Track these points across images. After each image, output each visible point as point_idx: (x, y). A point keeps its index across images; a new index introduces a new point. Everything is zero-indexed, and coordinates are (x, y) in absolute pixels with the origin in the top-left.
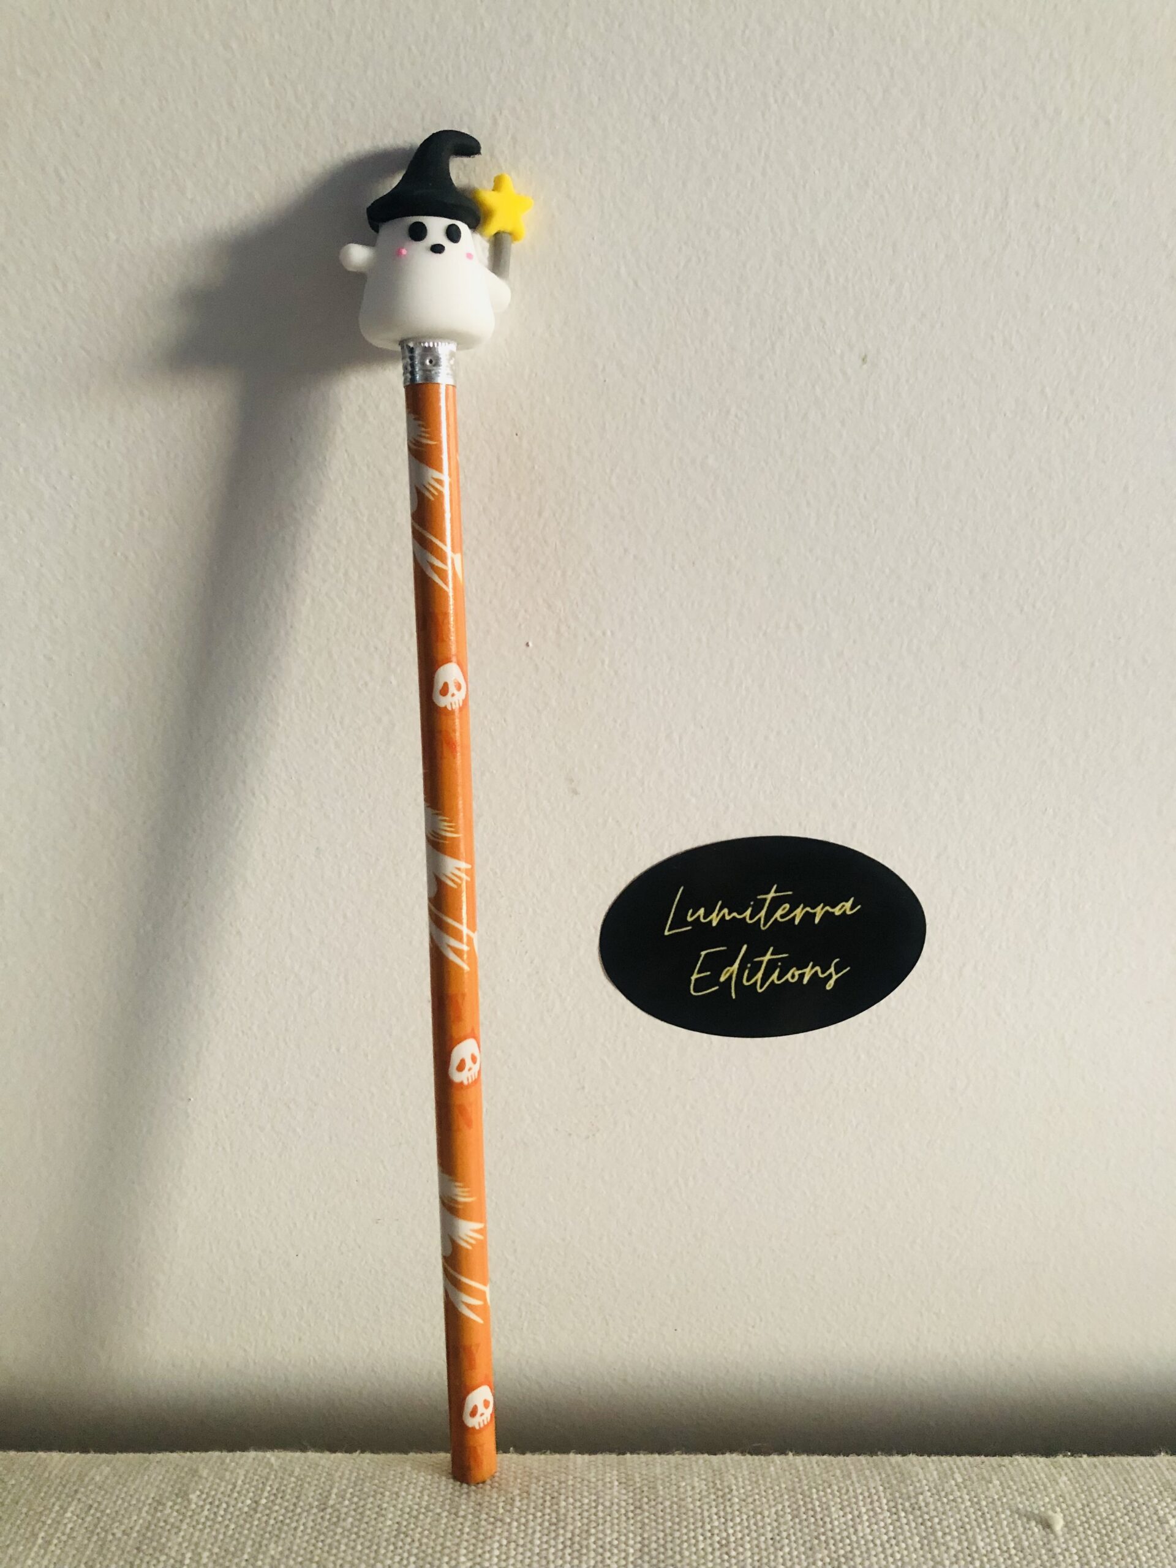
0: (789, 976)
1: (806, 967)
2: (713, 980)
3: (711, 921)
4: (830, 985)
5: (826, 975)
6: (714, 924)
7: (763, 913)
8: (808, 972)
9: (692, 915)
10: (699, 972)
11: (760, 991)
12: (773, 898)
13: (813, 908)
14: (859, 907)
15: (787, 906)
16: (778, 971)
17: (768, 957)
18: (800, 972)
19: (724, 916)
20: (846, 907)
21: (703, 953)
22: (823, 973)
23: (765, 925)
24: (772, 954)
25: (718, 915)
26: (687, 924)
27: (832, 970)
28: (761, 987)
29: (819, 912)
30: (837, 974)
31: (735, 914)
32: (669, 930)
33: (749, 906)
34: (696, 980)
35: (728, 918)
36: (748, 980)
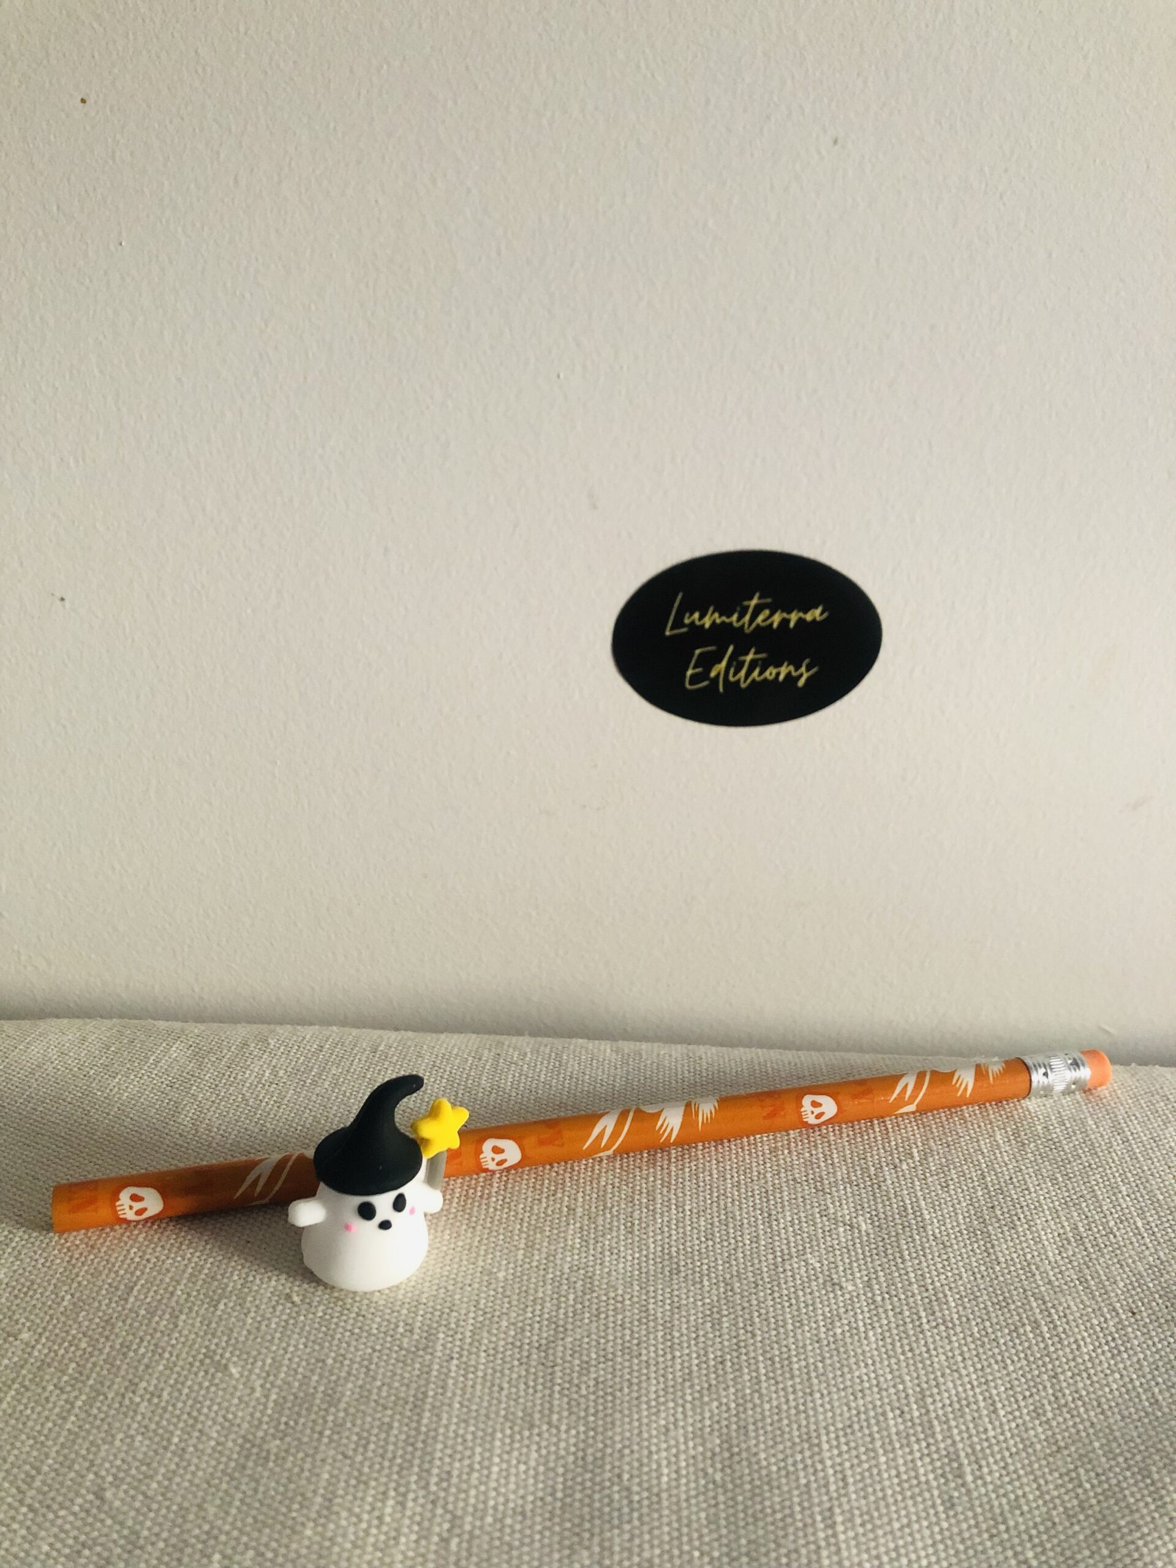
0: (767, 674)
1: (782, 666)
2: (704, 676)
3: (704, 624)
4: (801, 683)
5: (798, 673)
6: (707, 626)
7: (747, 618)
8: (784, 671)
9: (689, 619)
10: (694, 668)
11: (743, 686)
12: (756, 605)
13: (788, 614)
14: (827, 614)
15: (767, 612)
16: (758, 669)
17: (750, 656)
18: (777, 670)
19: (715, 619)
20: (816, 614)
21: (698, 652)
22: (796, 671)
23: (748, 629)
24: (754, 654)
25: (710, 618)
26: (683, 625)
28: (744, 683)
29: (794, 617)
30: (807, 672)
31: (724, 618)
33: (736, 611)
34: (692, 676)
36: (734, 676)
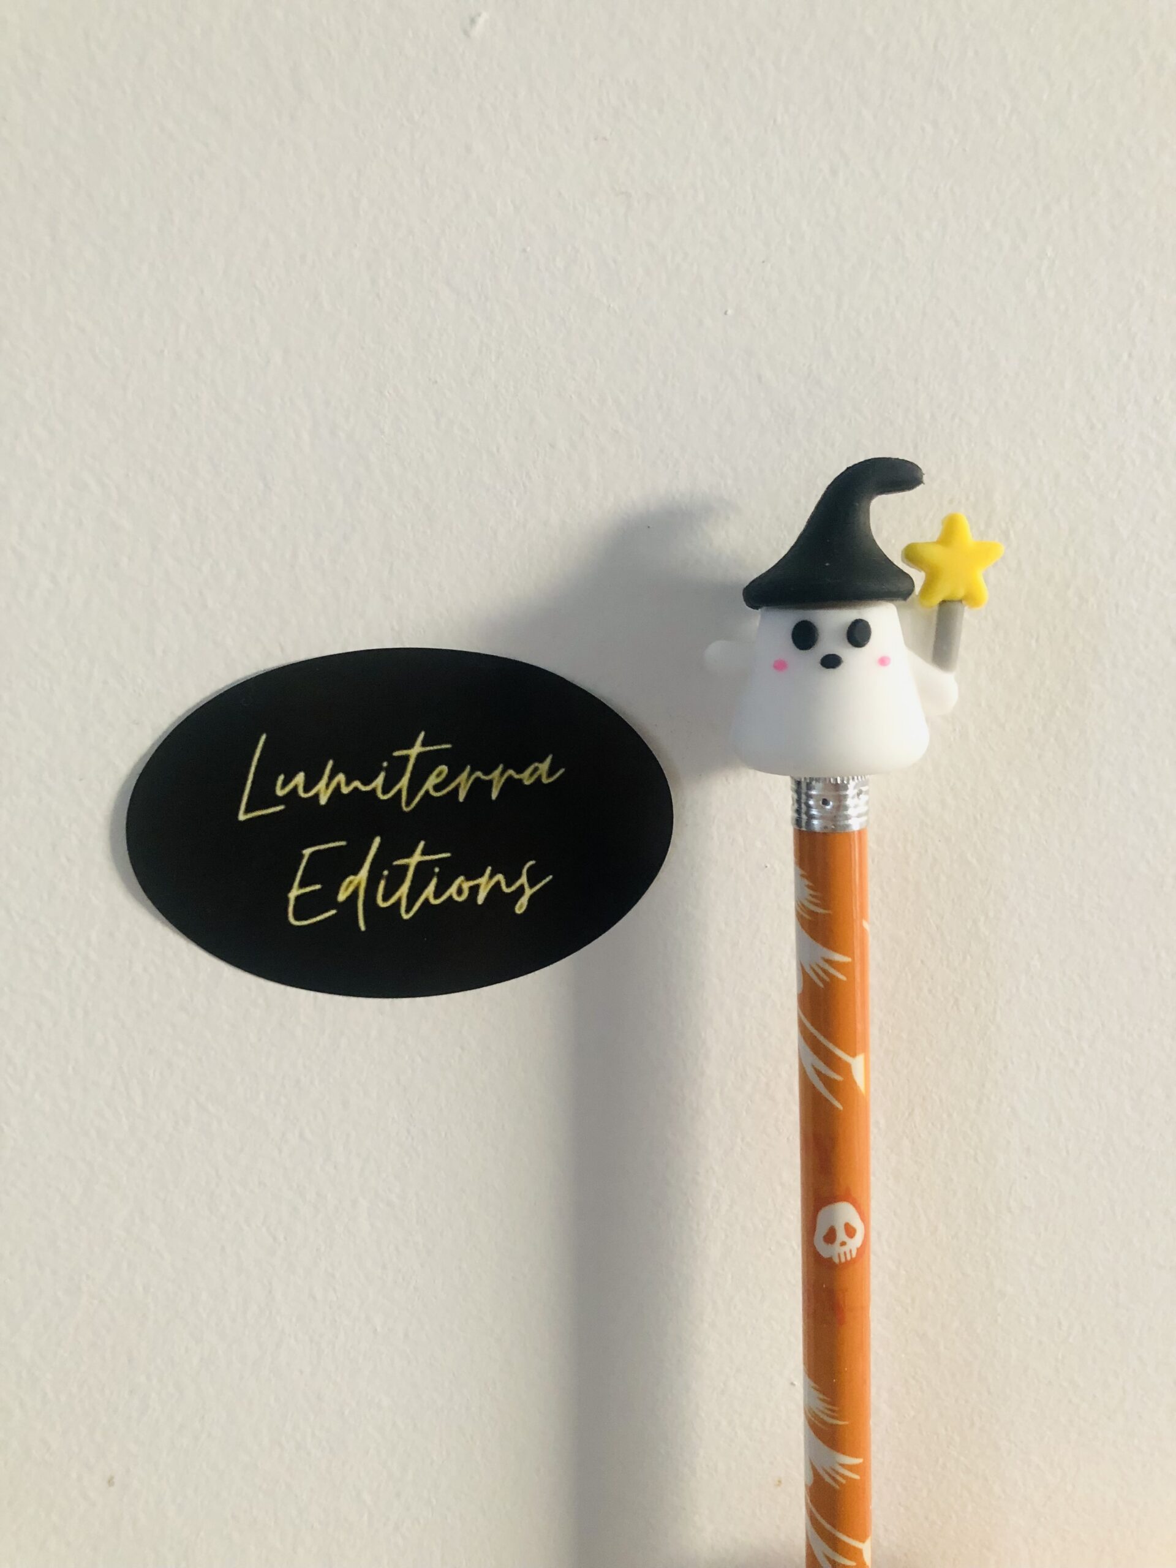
0: (452, 890)
1: (481, 875)
2: (326, 898)
3: (317, 796)
4: (521, 906)
5: (513, 888)
6: (323, 801)
7: (404, 782)
8: (485, 884)
9: (284, 785)
10: (302, 885)
11: (406, 917)
12: (420, 756)
14: (562, 771)
15: (444, 769)
16: (434, 882)
17: (417, 858)
18: (472, 883)
19: (338, 786)
20: (542, 770)
21: (307, 852)
22: (508, 885)
23: (408, 804)
24: (424, 853)
25: (328, 785)
26: (278, 801)
27: (523, 880)
28: (408, 911)
29: (497, 778)
30: (531, 886)
31: (356, 784)
32: (247, 811)
33: (381, 769)
34: (298, 898)
35: (345, 790)
36: (386, 898)
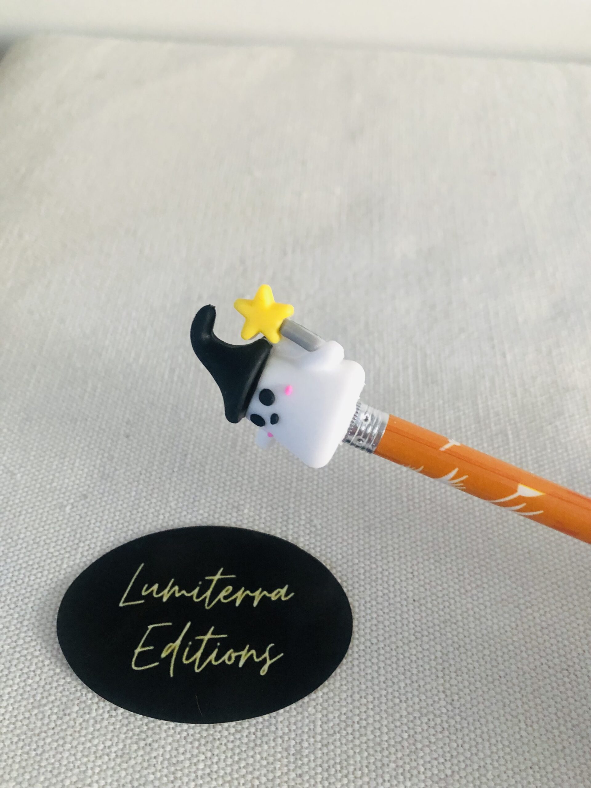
0: (226, 657)
1: (243, 649)
2: (155, 655)
3: (162, 597)
4: (264, 671)
5: (260, 659)
6: (165, 600)
7: (208, 593)
8: (244, 655)
9: (147, 589)
10: (143, 646)
11: (197, 671)
12: (219, 580)
13: (252, 592)
14: (293, 594)
15: (230, 588)
16: (216, 651)
17: (209, 636)
18: (237, 654)
19: (174, 593)
20: (282, 593)
21: (150, 627)
22: (258, 657)
23: (208, 605)
24: (213, 633)
25: (169, 591)
26: (141, 597)
27: (267, 655)
28: (198, 668)
29: (258, 595)
30: (271, 658)
31: (184, 592)
32: (125, 602)
33: (198, 585)
34: (140, 653)
35: (177, 595)
36: (188, 658)
